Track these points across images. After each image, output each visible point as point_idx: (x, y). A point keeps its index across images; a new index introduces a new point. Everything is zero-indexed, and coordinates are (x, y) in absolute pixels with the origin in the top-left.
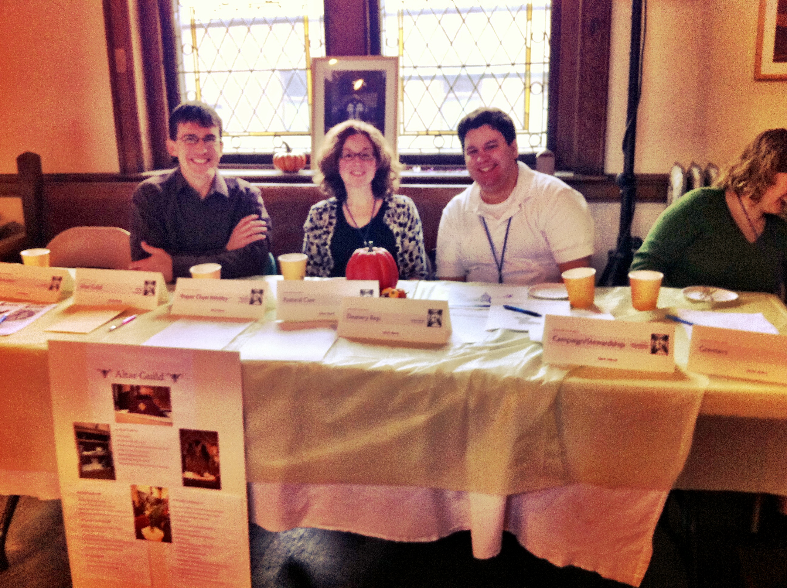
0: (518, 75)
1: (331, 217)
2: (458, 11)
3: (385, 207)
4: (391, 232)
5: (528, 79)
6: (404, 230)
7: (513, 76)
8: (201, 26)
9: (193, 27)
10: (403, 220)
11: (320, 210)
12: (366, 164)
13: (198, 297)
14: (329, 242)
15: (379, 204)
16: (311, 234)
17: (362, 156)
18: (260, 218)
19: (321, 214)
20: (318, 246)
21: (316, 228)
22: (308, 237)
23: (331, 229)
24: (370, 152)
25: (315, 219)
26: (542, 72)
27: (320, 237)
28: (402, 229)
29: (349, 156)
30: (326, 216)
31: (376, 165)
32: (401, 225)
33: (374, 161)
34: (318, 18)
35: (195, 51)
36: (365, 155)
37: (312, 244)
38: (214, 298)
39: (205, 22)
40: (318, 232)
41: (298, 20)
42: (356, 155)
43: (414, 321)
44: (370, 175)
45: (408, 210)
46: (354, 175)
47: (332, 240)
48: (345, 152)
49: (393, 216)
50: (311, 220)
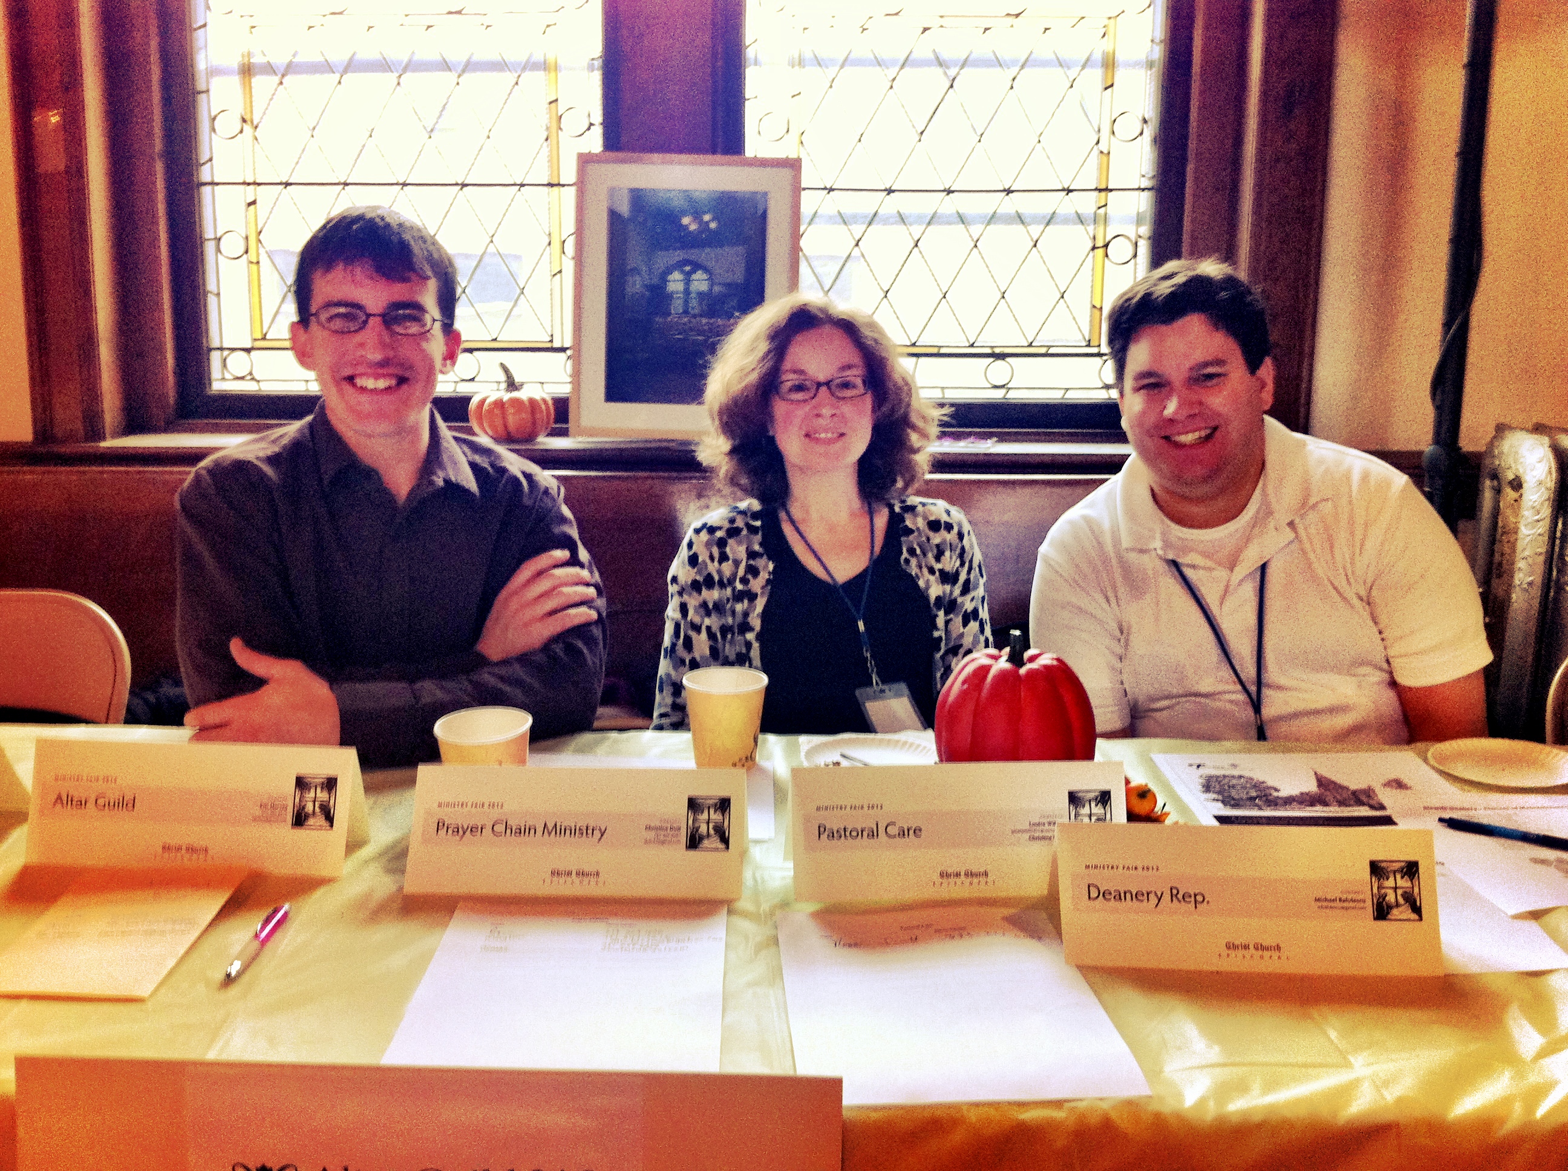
0: (1080, 219)
1: (752, 555)
2: (940, 63)
3: (896, 529)
4: (923, 596)
5: (1101, 229)
6: (951, 593)
7: (1066, 221)
8: (269, 69)
9: (247, 71)
10: (950, 563)
11: (719, 534)
12: (846, 409)
13: (500, 828)
14: (756, 622)
15: (881, 520)
16: (693, 602)
17: (836, 387)
18: (574, 561)
19: (722, 543)
20: (711, 635)
21: (709, 582)
22: (684, 609)
23: (756, 585)
24: (856, 376)
25: (703, 557)
26: (1134, 214)
27: (718, 608)
28: (948, 588)
29: (799, 388)
30: (737, 550)
31: (874, 411)
32: (948, 578)
33: (868, 402)
34: (585, 62)
35: (247, 128)
36: (846, 385)
37: (697, 628)
38: (556, 830)
39: (280, 60)
40: (713, 595)
41: (530, 66)
42: (819, 385)
43: (1324, 902)
44: (859, 442)
45: (961, 536)
46: (817, 440)
47: (765, 616)
48: (789, 379)
49: (924, 554)
50: (693, 560)
